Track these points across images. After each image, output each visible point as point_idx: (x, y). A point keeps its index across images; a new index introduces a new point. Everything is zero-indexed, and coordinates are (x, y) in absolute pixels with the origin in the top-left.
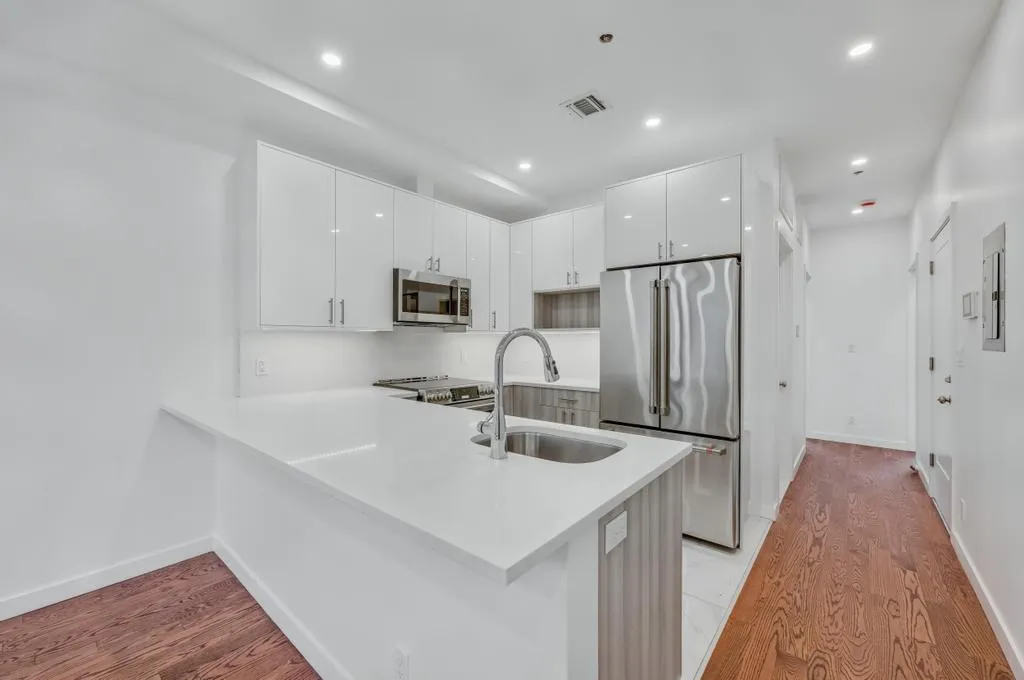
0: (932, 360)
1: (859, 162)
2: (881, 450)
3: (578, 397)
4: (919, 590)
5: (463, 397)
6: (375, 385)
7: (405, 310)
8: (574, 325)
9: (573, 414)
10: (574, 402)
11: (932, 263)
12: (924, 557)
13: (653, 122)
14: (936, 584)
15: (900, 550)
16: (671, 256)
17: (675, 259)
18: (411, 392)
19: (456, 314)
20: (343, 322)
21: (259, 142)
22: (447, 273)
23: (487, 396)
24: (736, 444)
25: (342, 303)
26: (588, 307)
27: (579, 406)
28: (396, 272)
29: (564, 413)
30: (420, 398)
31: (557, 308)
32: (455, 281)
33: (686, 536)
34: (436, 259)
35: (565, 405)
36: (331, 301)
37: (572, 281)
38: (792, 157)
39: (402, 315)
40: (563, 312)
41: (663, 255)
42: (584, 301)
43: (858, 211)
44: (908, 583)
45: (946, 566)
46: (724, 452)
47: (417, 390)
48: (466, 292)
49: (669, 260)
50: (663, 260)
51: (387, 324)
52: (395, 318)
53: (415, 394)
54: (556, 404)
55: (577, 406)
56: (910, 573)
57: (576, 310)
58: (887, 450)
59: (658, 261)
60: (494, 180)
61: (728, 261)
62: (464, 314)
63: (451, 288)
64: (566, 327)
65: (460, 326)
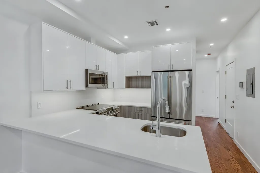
0: (226, 96)
1: (212, 45)
2: (210, 118)
3: (143, 109)
4: (233, 155)
5: (110, 111)
6: (77, 108)
7: (90, 83)
8: (137, 87)
9: (141, 114)
10: (141, 111)
11: (226, 72)
12: (230, 146)
13: (168, 30)
14: (235, 153)
15: (225, 145)
16: (172, 69)
17: (174, 70)
18: (94, 111)
19: (104, 84)
20: (71, 88)
21: (43, 23)
22: (102, 70)
23: (115, 110)
25: (71, 81)
26: (142, 81)
27: (143, 112)
28: (87, 70)
29: (138, 114)
30: (97, 113)
31: (131, 81)
32: (104, 73)
34: (98, 65)
35: (138, 112)
36: (67, 81)
37: (139, 74)
38: (198, 42)
39: (89, 85)
40: (134, 83)
41: (170, 68)
42: (140, 79)
43: (206, 56)
44: (230, 154)
45: (235, 148)
46: (188, 124)
47: (96, 110)
48: (107, 76)
49: (172, 70)
50: (170, 70)
51: (83, 88)
52: (87, 86)
53: (96, 112)
54: (135, 111)
55: (142, 112)
56: (229, 151)
57: (138, 82)
58: (211, 118)
59: (168, 70)
61: (188, 72)
62: (107, 83)
63: (102, 75)
64: (134, 87)
65: (104, 87)
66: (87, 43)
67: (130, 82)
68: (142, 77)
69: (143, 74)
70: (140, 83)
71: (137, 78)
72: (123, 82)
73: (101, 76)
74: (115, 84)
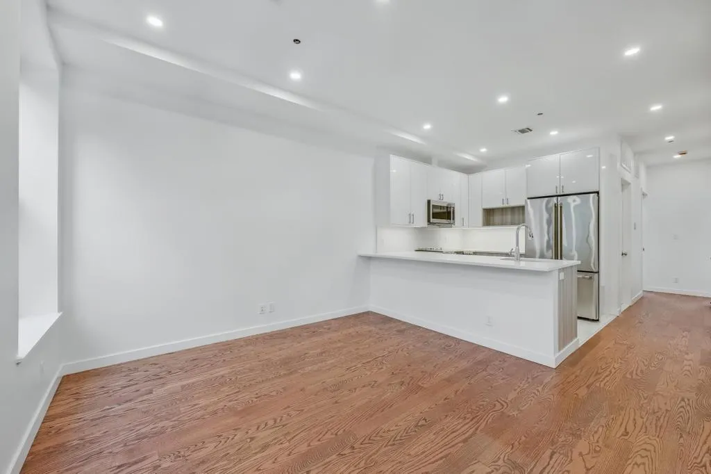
1: (669, 138)
6: (416, 251)
7: (433, 218)
8: (503, 224)
13: (554, 133)
16: (563, 192)
17: (565, 193)
19: (450, 219)
20: (413, 223)
21: (391, 155)
22: (446, 201)
24: (596, 275)
25: (413, 215)
28: (429, 202)
31: (493, 215)
32: (449, 204)
33: (579, 318)
34: (441, 194)
36: (410, 214)
37: (505, 202)
39: (432, 220)
40: (497, 218)
41: (558, 192)
42: (509, 213)
46: (591, 278)
48: (454, 208)
49: (561, 194)
50: (558, 194)
51: (425, 224)
52: (429, 221)
57: (504, 217)
59: (555, 194)
60: (468, 157)
61: (592, 195)
62: (453, 219)
63: (447, 207)
64: (498, 225)
65: (450, 225)
66: (428, 167)
67: (491, 218)
68: (513, 208)
69: (513, 203)
70: (509, 217)
71: (503, 210)
72: (480, 217)
73: (445, 210)
74: (466, 220)
